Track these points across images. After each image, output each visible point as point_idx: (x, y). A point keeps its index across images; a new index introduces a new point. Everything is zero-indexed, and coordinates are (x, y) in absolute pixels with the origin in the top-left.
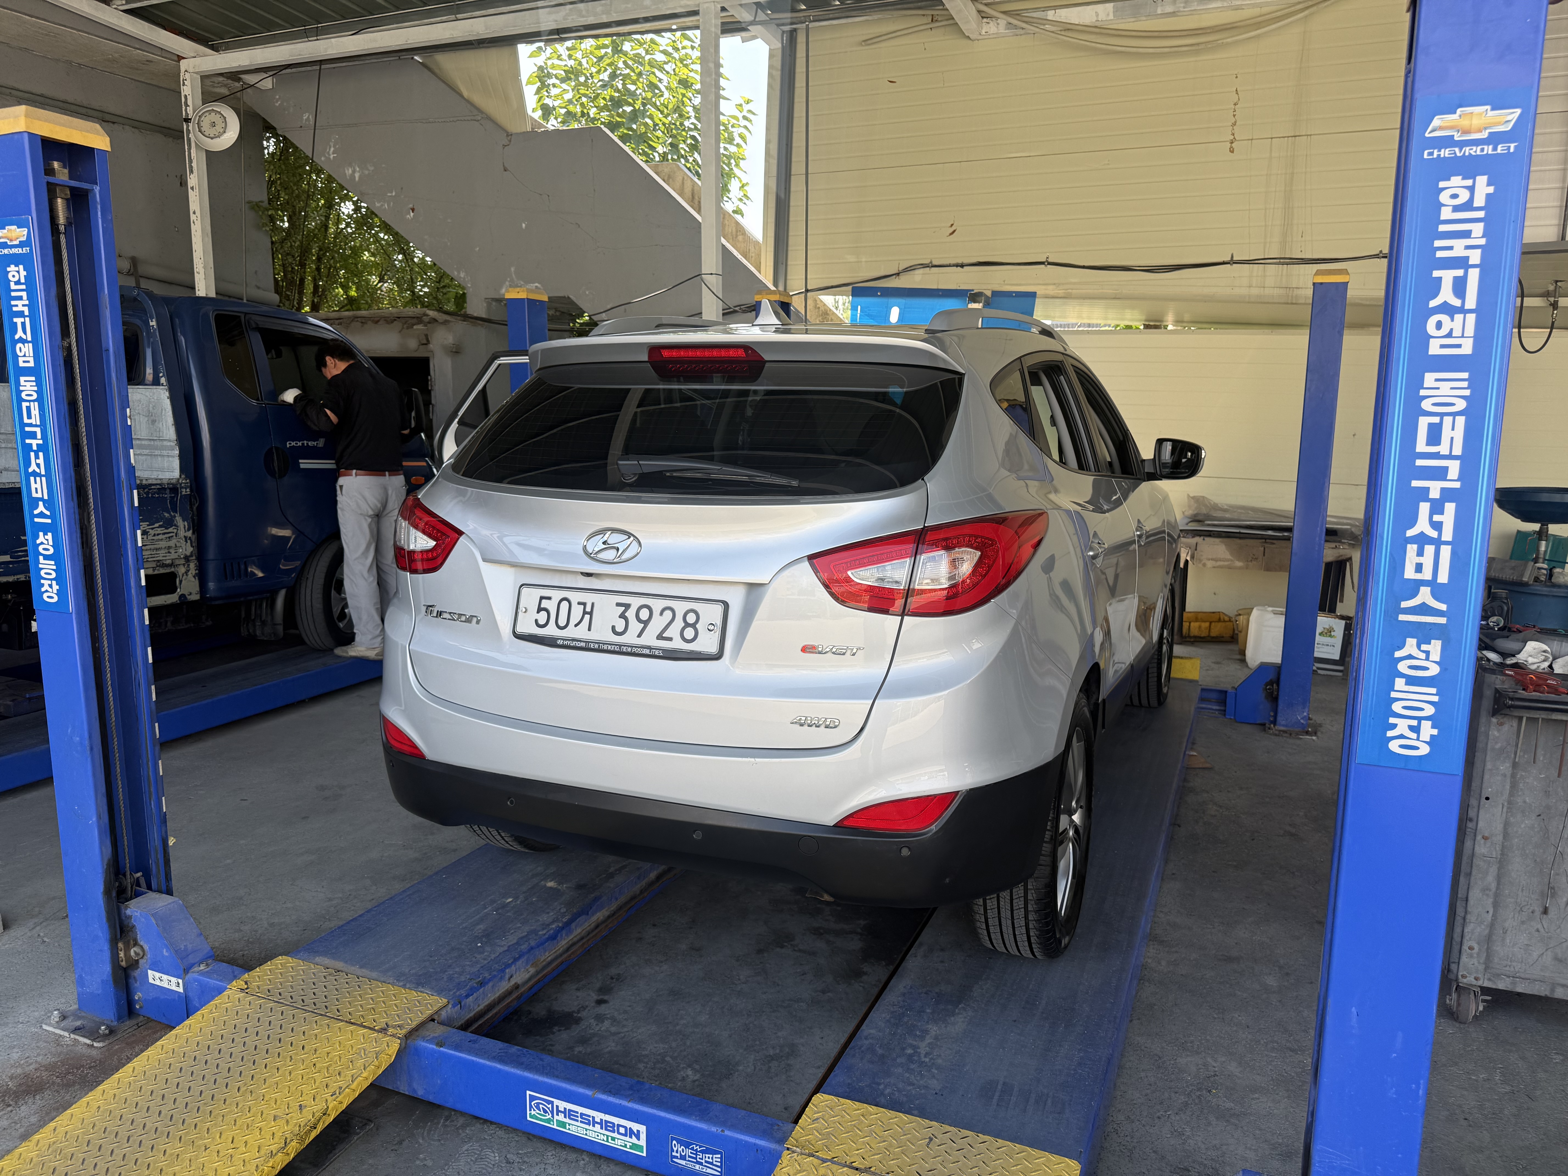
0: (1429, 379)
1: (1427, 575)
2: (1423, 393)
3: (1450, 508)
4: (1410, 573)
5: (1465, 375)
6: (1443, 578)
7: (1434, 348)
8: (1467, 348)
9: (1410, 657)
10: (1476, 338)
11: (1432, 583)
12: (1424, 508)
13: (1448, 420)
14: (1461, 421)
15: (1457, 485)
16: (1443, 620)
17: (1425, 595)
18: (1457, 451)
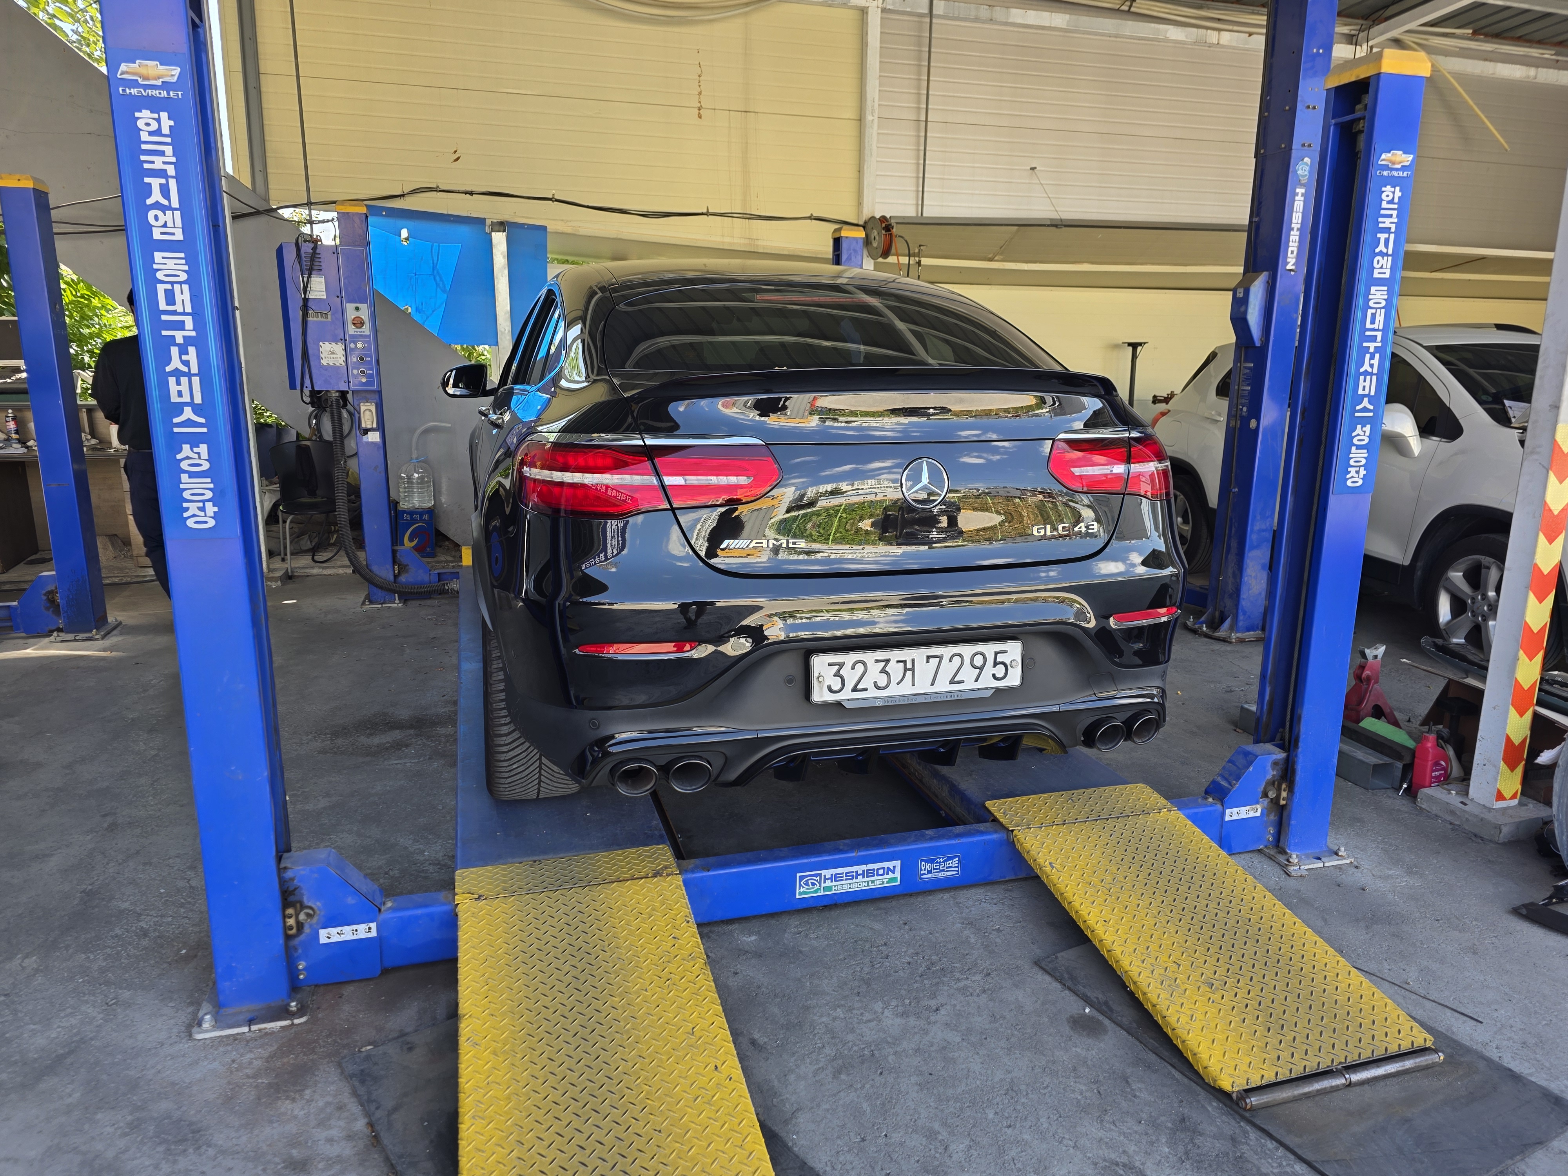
0: (1373, 289)
1: (1367, 392)
2: (1370, 297)
3: (1377, 356)
4: (1360, 392)
5: (1385, 288)
6: (1373, 393)
7: (1376, 275)
8: (1387, 276)
9: (1358, 435)
10: (1391, 269)
11: (1368, 396)
12: (1368, 356)
13: (1378, 311)
14: (1383, 311)
15: (1380, 344)
16: (1371, 414)
17: (1365, 403)
18: (1381, 327)
